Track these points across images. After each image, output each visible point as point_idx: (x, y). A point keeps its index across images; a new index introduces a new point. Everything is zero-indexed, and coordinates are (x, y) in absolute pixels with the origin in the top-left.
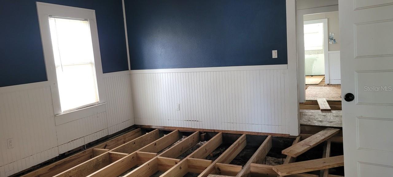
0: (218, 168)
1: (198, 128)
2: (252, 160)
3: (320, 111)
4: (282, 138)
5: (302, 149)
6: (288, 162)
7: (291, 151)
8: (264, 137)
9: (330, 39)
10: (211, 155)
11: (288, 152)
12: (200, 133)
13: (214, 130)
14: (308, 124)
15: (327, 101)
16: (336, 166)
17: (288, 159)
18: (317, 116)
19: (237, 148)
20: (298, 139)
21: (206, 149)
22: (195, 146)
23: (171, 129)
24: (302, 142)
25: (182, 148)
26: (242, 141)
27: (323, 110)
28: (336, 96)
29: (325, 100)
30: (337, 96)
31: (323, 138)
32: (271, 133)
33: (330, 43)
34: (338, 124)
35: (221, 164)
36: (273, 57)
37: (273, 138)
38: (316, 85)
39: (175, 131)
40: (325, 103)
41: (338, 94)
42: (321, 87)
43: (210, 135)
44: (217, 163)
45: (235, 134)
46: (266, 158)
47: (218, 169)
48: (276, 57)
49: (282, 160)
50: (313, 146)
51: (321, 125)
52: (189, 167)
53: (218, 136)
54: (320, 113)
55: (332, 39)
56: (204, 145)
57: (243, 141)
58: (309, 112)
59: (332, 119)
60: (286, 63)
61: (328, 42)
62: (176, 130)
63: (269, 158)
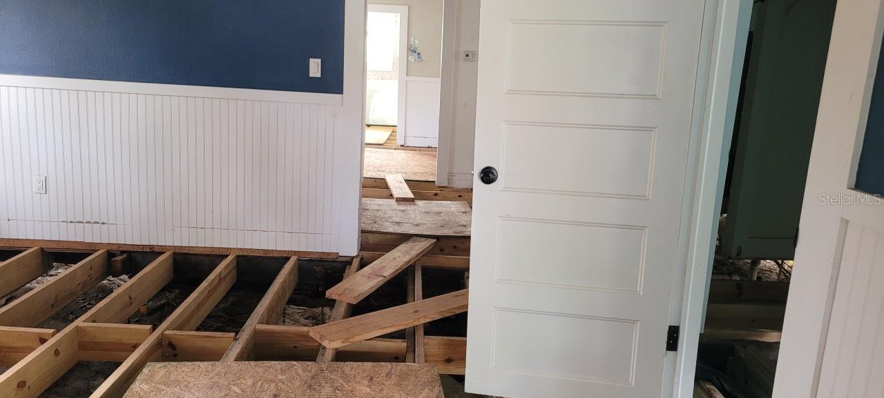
0: (169, 342)
1: (105, 241)
2: (259, 316)
3: (393, 202)
4: (321, 260)
5: (368, 284)
6: (342, 314)
7: (345, 290)
8: (282, 259)
9: (412, 50)
10: (143, 309)
11: (339, 292)
12: (110, 254)
13: (151, 247)
14: (374, 229)
15: (405, 180)
16: (437, 317)
17: (341, 309)
18: (390, 213)
19: (215, 288)
20: (356, 263)
21: (130, 298)
22: (92, 290)
23: (17, 245)
24: (367, 269)
25: (56, 296)
26: (227, 271)
27: (401, 200)
28: (419, 171)
29: (400, 177)
30: (422, 172)
31: (407, 258)
32: (297, 250)
33: (410, 58)
34: (431, 228)
35: (178, 332)
36: (311, 75)
37: (300, 262)
38: (378, 146)
39: (31, 250)
40: (401, 185)
41: (424, 167)
42: (388, 150)
43: (139, 258)
44: (167, 332)
45: (208, 255)
46: (285, 310)
47: (171, 345)
48: (319, 75)
49: (322, 311)
50: (389, 276)
51: (399, 232)
52: (82, 346)
53: (162, 261)
54: (395, 207)
55: (415, 52)
56: (125, 286)
57: (230, 272)
58: (372, 203)
59: (419, 219)
60: (341, 92)
61: (408, 57)
62: (37, 248)
63: (293, 309)
